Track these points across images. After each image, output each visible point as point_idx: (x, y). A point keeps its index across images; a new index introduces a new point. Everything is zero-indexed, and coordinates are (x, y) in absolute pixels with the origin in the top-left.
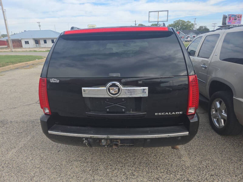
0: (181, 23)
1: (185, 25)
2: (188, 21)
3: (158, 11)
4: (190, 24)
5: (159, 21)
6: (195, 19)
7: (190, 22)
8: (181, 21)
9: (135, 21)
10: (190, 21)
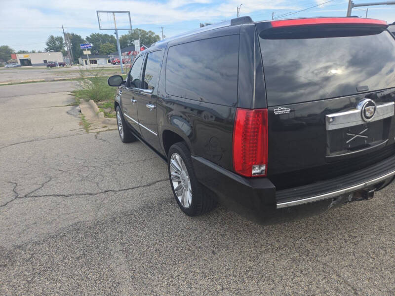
0: (140, 34)
1: (147, 37)
2: (150, 32)
3: (114, 12)
4: (154, 35)
5: (117, 28)
6: (162, 28)
7: (153, 33)
8: (140, 30)
9: (63, 28)
10: (152, 31)
